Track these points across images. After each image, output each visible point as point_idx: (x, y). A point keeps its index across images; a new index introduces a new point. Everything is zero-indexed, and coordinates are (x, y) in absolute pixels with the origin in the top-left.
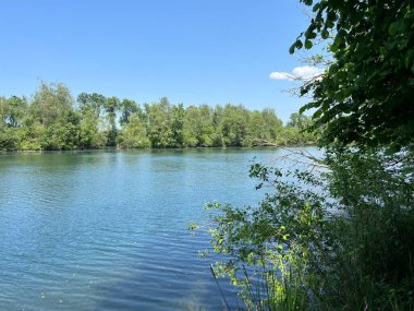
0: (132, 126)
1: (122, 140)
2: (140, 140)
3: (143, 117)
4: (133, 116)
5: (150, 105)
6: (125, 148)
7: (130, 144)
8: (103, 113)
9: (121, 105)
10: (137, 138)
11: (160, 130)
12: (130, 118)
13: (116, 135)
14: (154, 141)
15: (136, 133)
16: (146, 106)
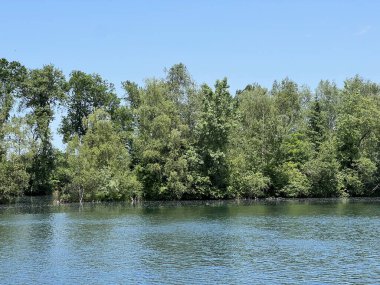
0: (92, 143)
1: (65, 180)
2: (114, 180)
3: (122, 118)
4: (96, 116)
5: (142, 85)
6: (73, 200)
7: (89, 189)
8: (20, 110)
9: (65, 88)
10: (105, 172)
11: (165, 151)
12: (87, 121)
13: (51, 165)
14: (150, 180)
15: (102, 160)
16: (130, 88)
